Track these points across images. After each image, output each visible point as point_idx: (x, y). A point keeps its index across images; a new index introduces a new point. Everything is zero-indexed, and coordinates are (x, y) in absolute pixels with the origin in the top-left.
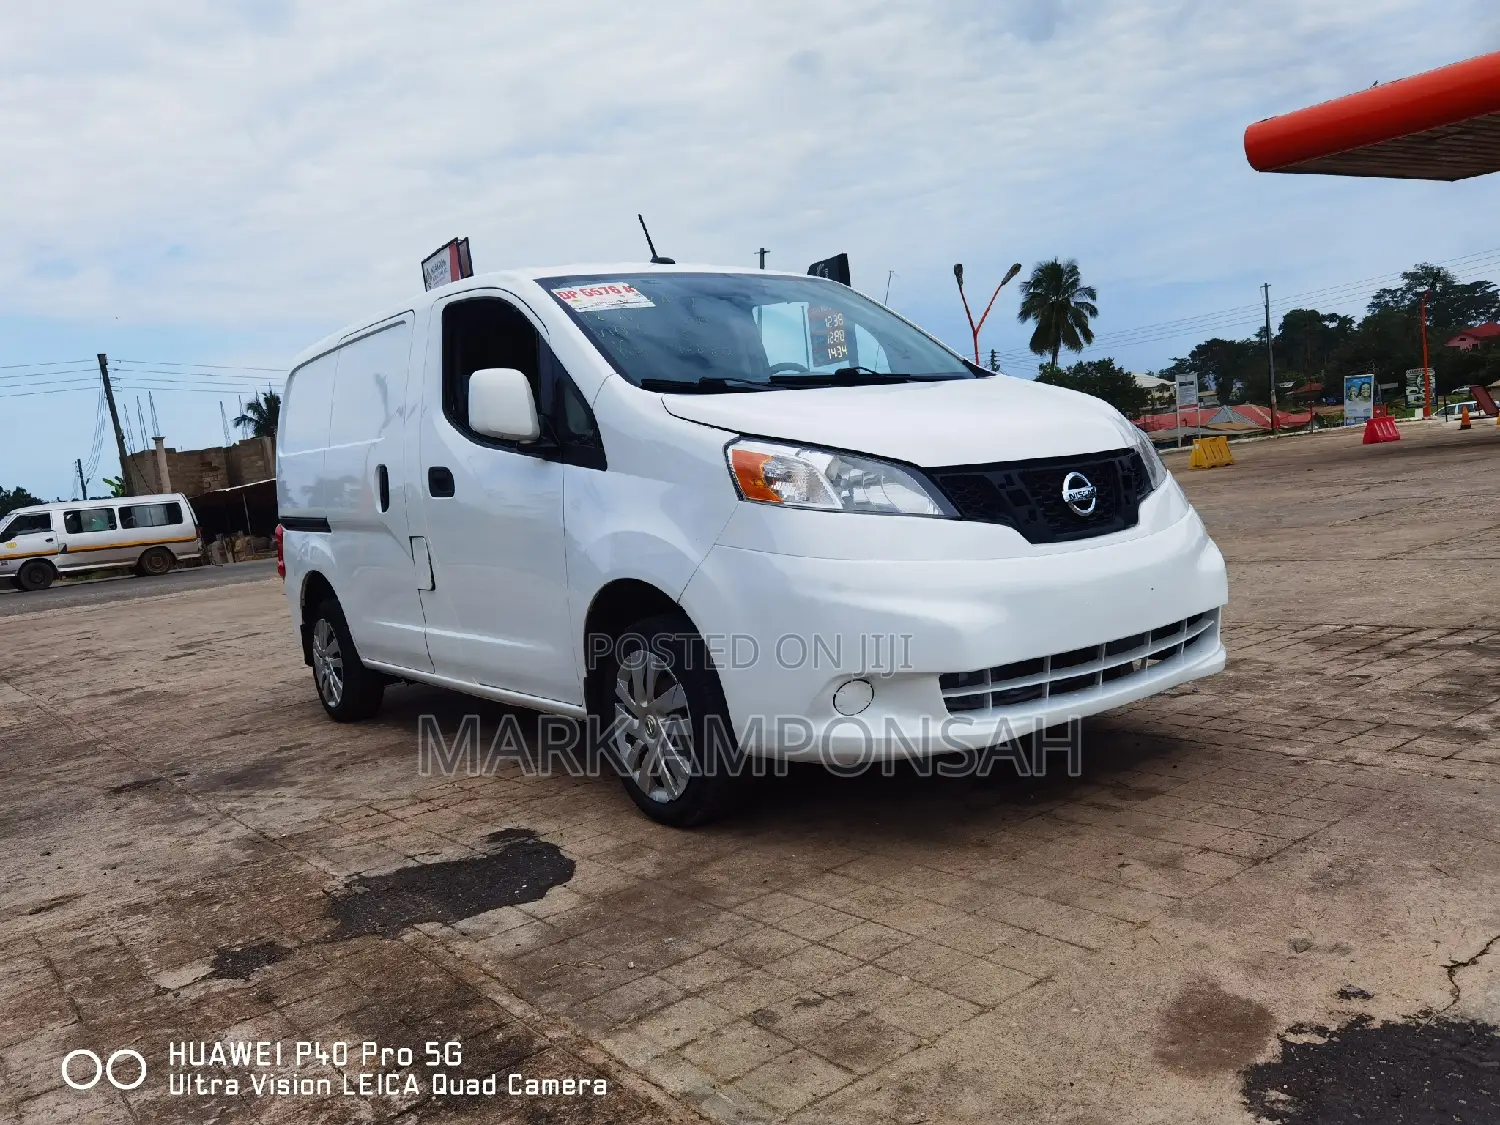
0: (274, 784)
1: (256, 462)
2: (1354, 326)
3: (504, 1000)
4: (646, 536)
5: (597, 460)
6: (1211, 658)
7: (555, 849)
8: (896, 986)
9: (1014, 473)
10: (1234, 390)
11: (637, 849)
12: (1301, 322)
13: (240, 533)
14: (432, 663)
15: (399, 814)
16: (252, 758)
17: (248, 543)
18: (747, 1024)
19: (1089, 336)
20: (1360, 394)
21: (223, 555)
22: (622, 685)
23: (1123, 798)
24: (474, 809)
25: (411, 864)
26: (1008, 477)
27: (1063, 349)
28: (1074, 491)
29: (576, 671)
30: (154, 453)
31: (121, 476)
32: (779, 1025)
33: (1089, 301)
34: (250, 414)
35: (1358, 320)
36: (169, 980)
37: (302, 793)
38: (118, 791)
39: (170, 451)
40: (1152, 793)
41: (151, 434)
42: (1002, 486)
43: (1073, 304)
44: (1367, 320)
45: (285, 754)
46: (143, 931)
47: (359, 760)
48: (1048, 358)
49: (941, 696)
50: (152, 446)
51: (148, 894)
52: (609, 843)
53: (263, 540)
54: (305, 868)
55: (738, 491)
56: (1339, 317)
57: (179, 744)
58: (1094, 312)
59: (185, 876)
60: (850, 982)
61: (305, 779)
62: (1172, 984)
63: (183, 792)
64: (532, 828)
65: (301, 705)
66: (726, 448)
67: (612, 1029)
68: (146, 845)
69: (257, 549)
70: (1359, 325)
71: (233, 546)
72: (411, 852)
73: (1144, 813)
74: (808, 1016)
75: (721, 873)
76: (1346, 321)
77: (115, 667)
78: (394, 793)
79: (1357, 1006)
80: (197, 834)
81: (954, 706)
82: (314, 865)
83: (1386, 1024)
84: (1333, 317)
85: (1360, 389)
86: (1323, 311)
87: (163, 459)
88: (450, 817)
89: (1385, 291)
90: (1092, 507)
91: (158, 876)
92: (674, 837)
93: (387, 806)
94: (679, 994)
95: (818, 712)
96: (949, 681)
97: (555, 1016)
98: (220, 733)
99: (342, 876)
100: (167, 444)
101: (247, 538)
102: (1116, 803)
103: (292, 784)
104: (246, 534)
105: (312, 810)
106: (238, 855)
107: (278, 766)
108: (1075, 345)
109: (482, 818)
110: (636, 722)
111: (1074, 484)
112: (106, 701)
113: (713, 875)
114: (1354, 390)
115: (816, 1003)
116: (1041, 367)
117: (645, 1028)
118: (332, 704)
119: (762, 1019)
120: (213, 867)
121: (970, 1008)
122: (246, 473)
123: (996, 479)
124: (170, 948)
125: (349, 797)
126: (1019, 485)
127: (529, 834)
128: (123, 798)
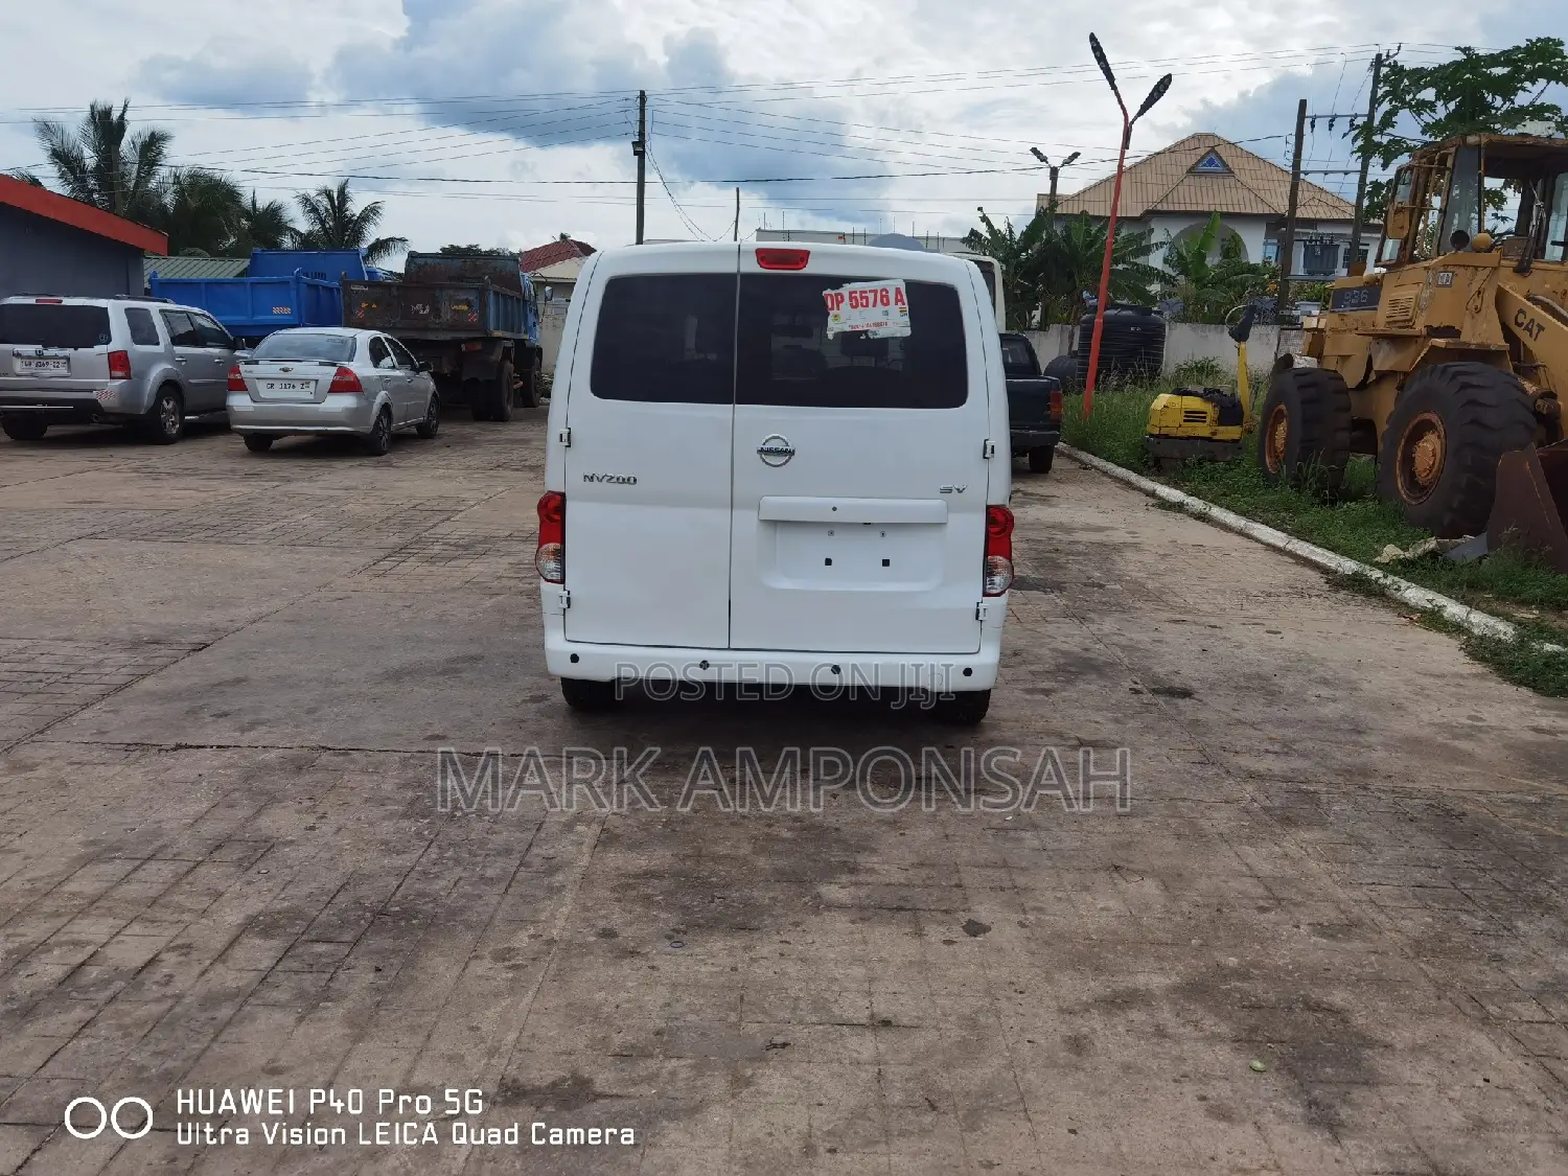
38: (1187, 694)
63: (1132, 672)
80: (1115, 634)
128: (1177, 682)
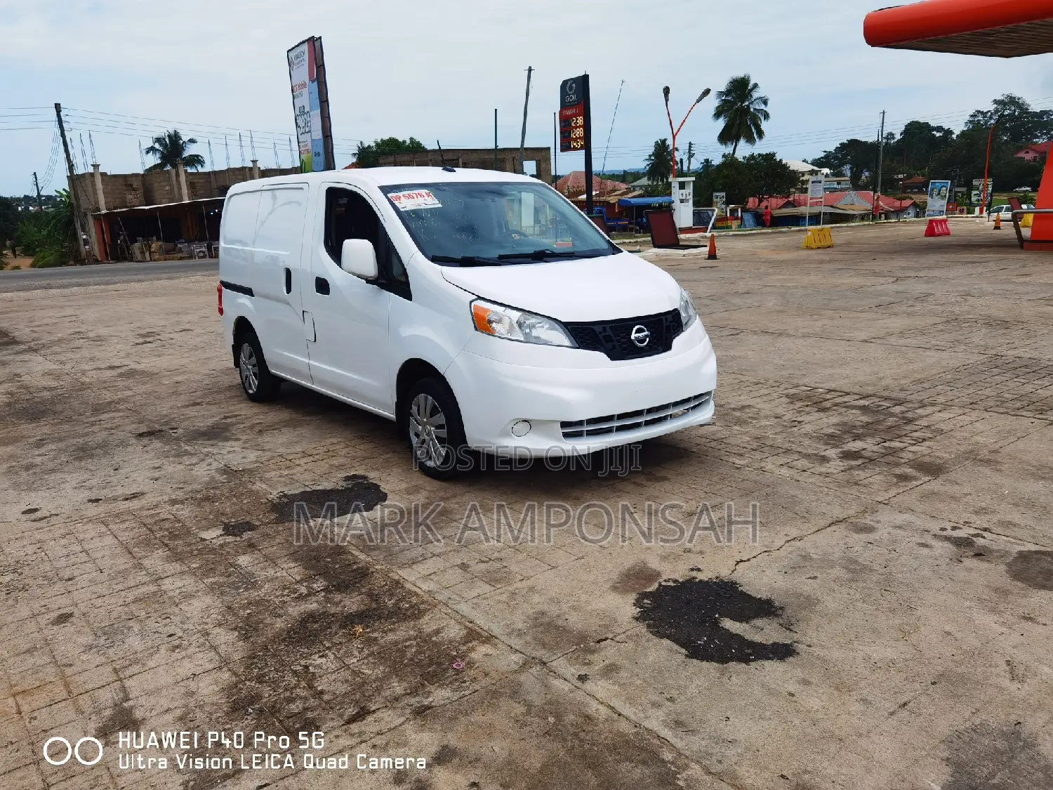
0: (227, 439)
1: (165, 186)
2: (954, 136)
3: (356, 553)
4: (428, 338)
5: (407, 295)
6: (705, 414)
7: (377, 487)
8: (520, 557)
9: (607, 326)
10: (863, 177)
11: (416, 490)
12: (917, 131)
13: (155, 238)
14: (311, 378)
15: (297, 462)
16: (210, 422)
17: (161, 246)
18: (457, 568)
19: (761, 134)
20: (939, 194)
21: (143, 253)
22: (414, 408)
23: (649, 480)
24: (335, 462)
25: (308, 489)
26: (604, 329)
27: (742, 142)
28: (638, 335)
29: (391, 397)
30: (92, 175)
31: (68, 189)
32: (469, 569)
33: (763, 107)
34: (157, 146)
35: (957, 131)
36: (205, 535)
37: (244, 446)
38: (141, 435)
39: (103, 175)
40: (664, 479)
41: (90, 162)
42: (601, 333)
43: (752, 110)
44: (963, 132)
45: (229, 421)
46: (185, 512)
47: (271, 427)
48: (729, 149)
49: (561, 431)
50: (91, 170)
51: (180, 495)
52: (404, 486)
53: (170, 245)
54: (255, 488)
55: (475, 327)
56: (943, 129)
57: (164, 408)
58: (767, 116)
59: (196, 486)
60: (503, 555)
61: (244, 437)
62: (628, 562)
63: (178, 439)
64: (367, 474)
65: (230, 388)
66: (471, 302)
67: (402, 566)
68: (170, 469)
69: (168, 252)
70: (957, 136)
71: (150, 247)
72: (307, 483)
73: (654, 489)
74: (483, 566)
75: (456, 504)
76: (949, 132)
77: (103, 348)
78: (293, 450)
79: (694, 574)
80: (195, 465)
81: (566, 435)
82: (259, 486)
83: (701, 581)
84: (939, 129)
85: (940, 191)
86: (933, 124)
87: (98, 180)
88: (323, 466)
89: (979, 112)
90: (645, 343)
91: (181, 486)
92: (436, 484)
93: (290, 458)
94: (430, 555)
95: (505, 434)
96: (564, 424)
97: (378, 561)
98: (187, 403)
99: (275, 492)
100: (101, 170)
101: (160, 243)
102: (645, 483)
103: (238, 439)
104: (158, 239)
105: (252, 456)
106: (218, 477)
107: (226, 428)
108: (750, 140)
109: (340, 467)
110: (420, 427)
111: (638, 331)
112: (109, 373)
113: (452, 505)
114: (936, 191)
115: (487, 562)
116: (724, 156)
117: (414, 566)
118: (251, 392)
119: (464, 567)
120: (208, 483)
121: (547, 567)
122: (157, 194)
123: (598, 329)
124: (200, 521)
125: (269, 450)
126: (609, 332)
127: (365, 478)
128: (145, 441)
